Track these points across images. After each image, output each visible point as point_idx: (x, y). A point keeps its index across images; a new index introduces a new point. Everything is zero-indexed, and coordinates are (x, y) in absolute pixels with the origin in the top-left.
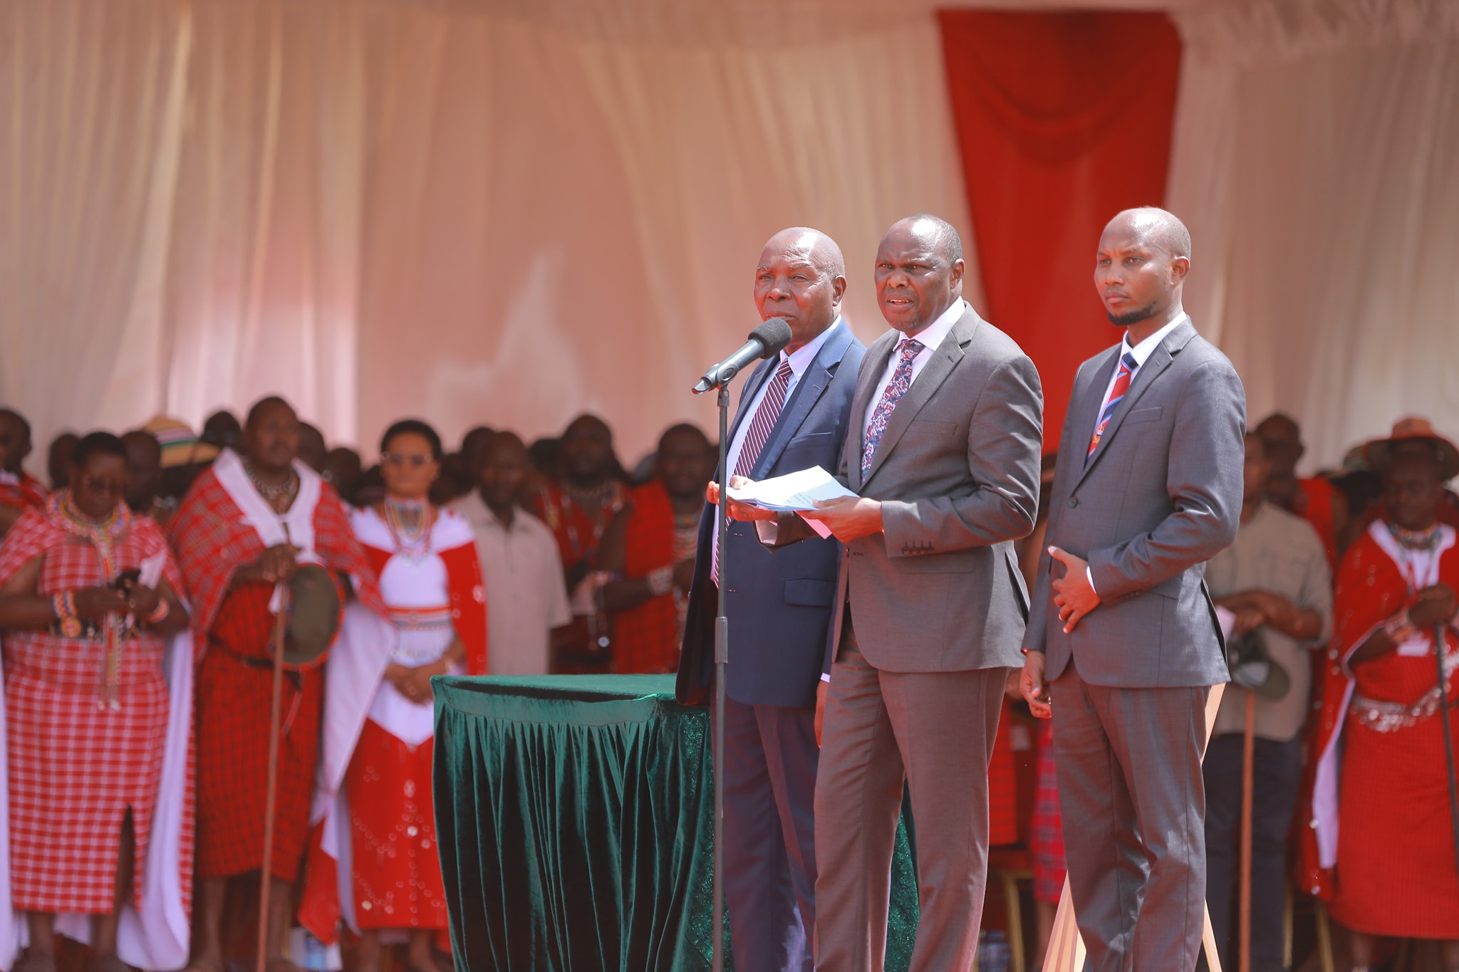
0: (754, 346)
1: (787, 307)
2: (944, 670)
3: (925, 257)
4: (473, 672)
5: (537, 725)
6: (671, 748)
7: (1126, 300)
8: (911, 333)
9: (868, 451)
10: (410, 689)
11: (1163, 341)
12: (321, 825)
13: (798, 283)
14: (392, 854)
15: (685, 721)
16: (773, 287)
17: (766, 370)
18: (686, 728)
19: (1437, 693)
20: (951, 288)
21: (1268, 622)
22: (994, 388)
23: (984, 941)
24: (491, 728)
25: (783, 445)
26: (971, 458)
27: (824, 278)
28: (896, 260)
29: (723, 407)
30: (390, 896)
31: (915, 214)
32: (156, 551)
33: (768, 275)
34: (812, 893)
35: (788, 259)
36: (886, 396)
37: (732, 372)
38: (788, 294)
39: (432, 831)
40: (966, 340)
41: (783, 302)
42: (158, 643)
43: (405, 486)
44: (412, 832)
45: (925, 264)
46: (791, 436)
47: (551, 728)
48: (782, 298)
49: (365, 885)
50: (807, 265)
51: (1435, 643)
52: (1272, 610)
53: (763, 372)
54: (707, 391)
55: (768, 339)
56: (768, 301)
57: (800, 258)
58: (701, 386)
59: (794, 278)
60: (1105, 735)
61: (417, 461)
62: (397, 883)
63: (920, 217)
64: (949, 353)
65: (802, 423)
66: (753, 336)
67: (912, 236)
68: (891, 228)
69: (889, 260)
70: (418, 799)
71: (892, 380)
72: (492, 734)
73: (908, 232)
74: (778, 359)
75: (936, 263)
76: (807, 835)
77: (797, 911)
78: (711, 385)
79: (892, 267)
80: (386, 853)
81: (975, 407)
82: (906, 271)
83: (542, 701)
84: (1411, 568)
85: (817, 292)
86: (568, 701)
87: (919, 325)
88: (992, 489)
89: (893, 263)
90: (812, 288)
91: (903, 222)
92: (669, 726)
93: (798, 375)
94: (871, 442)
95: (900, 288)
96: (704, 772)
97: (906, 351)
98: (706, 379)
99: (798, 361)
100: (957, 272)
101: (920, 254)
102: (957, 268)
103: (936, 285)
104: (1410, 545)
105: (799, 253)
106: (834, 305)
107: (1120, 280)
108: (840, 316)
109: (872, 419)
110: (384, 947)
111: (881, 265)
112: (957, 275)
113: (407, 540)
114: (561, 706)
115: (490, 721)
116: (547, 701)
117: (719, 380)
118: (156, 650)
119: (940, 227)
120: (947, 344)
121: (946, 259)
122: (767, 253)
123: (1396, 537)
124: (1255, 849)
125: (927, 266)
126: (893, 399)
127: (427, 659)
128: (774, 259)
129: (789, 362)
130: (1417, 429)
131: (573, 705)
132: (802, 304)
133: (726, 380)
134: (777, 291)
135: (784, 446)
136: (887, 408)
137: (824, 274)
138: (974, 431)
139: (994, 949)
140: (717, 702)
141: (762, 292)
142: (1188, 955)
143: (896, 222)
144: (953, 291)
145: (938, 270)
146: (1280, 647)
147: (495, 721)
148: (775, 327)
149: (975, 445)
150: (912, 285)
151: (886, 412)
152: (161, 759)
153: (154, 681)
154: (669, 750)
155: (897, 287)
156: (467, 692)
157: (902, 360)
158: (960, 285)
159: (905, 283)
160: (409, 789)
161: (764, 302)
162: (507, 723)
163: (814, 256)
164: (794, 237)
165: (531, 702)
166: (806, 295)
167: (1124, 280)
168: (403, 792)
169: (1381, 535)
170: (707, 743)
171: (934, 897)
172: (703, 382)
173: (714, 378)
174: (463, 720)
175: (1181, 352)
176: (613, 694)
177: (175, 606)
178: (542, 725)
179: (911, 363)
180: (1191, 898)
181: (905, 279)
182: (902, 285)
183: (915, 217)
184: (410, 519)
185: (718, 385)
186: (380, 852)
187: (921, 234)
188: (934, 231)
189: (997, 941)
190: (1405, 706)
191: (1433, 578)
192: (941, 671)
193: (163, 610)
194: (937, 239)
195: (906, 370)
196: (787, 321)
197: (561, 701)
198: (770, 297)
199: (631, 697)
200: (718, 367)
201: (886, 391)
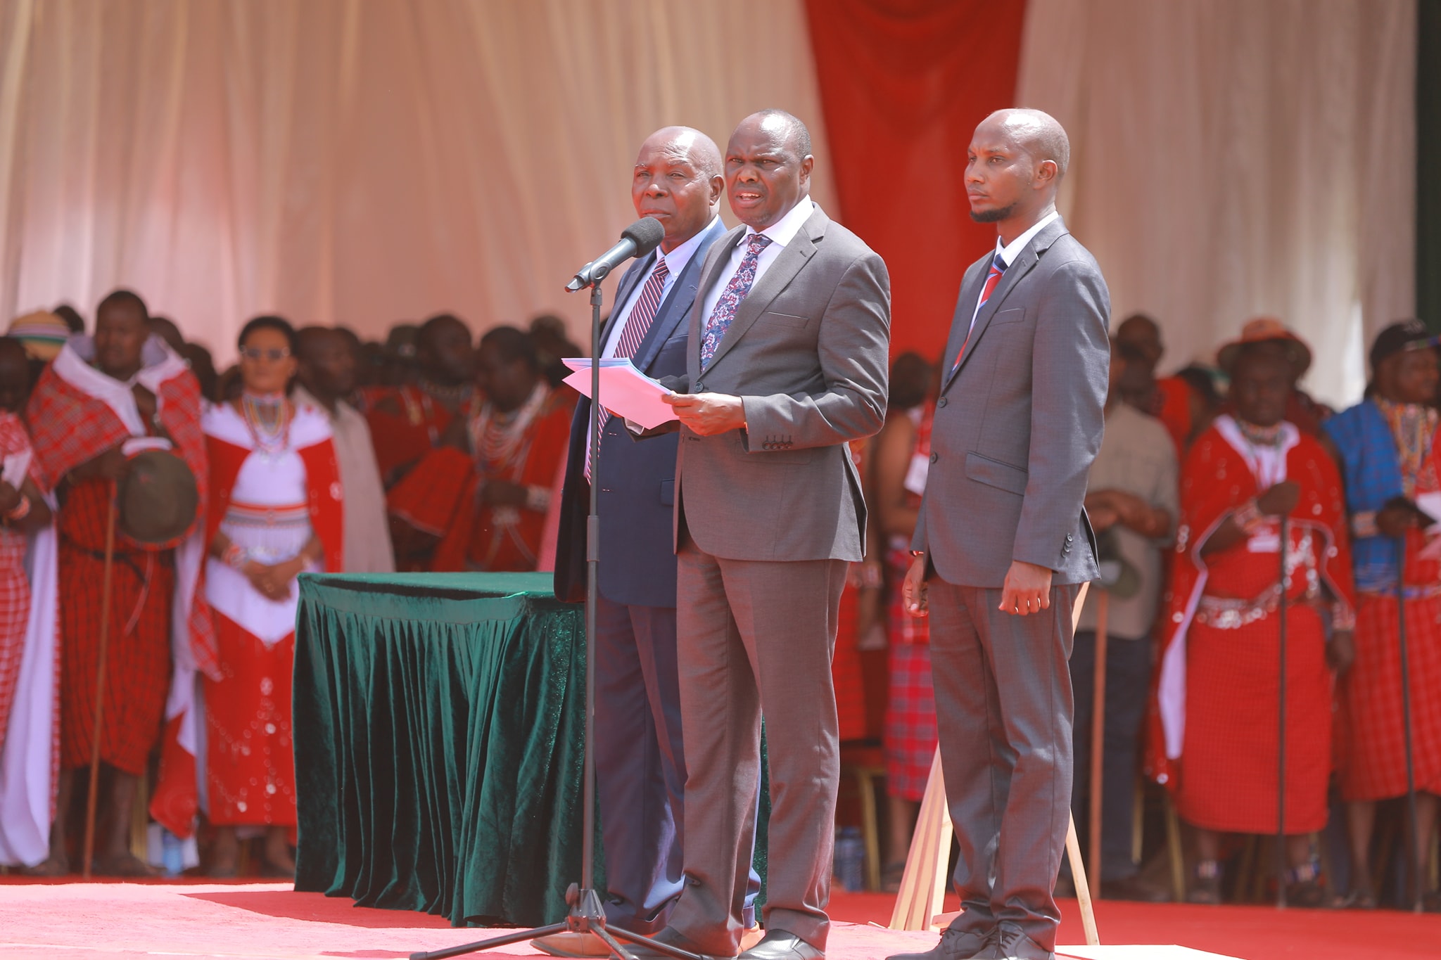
0: (627, 244)
1: (665, 204)
2: (776, 560)
3: (775, 151)
4: (331, 570)
5: (407, 622)
6: (536, 645)
7: (985, 198)
8: (760, 227)
9: (709, 341)
10: (267, 586)
11: (1032, 241)
12: (179, 719)
13: (675, 180)
14: (246, 751)
15: (553, 619)
16: (650, 184)
17: (642, 268)
18: (554, 626)
19: (1277, 590)
20: (801, 184)
21: (1121, 521)
22: (849, 284)
23: (839, 837)
24: (361, 625)
25: (659, 345)
26: (822, 353)
27: (702, 177)
28: (746, 155)
29: (596, 305)
30: (244, 793)
31: (766, 109)
32: (20, 449)
33: (645, 172)
34: (682, 792)
35: (666, 156)
36: (730, 288)
37: (605, 271)
38: (666, 192)
39: (289, 729)
40: (819, 236)
41: (661, 200)
42: (20, 539)
43: (264, 382)
44: (270, 729)
45: (774, 159)
46: (667, 337)
47: (420, 626)
48: (659, 195)
49: (217, 782)
50: (685, 162)
51: (1283, 540)
52: (1125, 509)
53: (640, 270)
54: (580, 290)
55: (641, 237)
56: (645, 198)
57: (678, 155)
58: (574, 284)
59: (672, 175)
60: (976, 633)
61: (275, 355)
62: (251, 780)
63: (769, 112)
64: (801, 248)
65: (678, 324)
66: (626, 235)
67: (763, 131)
68: (741, 123)
69: (739, 154)
70: (278, 695)
71: (737, 272)
72: (362, 631)
73: (758, 127)
74: (654, 258)
75: (786, 158)
76: (676, 733)
77: (668, 808)
78: (584, 283)
79: (741, 161)
80: (240, 751)
81: (828, 303)
82: (756, 166)
83: (410, 598)
84: (1259, 463)
85: (694, 191)
86: (436, 598)
87: (768, 220)
88: (848, 386)
89: (744, 158)
90: (689, 185)
91: (754, 117)
92: (536, 624)
93: (675, 274)
94: (712, 332)
95: (749, 183)
96: (573, 671)
97: (753, 244)
98: (579, 278)
99: (676, 260)
100: (807, 167)
101: (770, 149)
102: (807, 164)
103: (786, 181)
104: (1258, 441)
105: (678, 151)
106: (711, 204)
107: (981, 179)
108: (717, 217)
109: (714, 310)
110: (240, 842)
111: (731, 160)
112: (806, 171)
113: (265, 436)
114: (429, 603)
115: (360, 617)
116: (415, 599)
117: (592, 279)
118: (18, 547)
119: (789, 123)
120: (799, 238)
121: (796, 154)
122: (645, 150)
123: (1244, 434)
124: (1107, 746)
125: (777, 161)
126: (737, 291)
127: (282, 557)
128: (652, 157)
129: (666, 261)
130: (1269, 331)
131: (441, 603)
132: (679, 202)
133: (600, 278)
134: (656, 187)
135: (661, 346)
136: (729, 300)
137: (702, 172)
138: (825, 327)
139: (849, 845)
140: (589, 600)
141: (640, 189)
142: (1053, 851)
143: (746, 117)
144: (802, 186)
145: (788, 165)
146: (1132, 546)
147: (365, 618)
148: (648, 225)
149: (825, 339)
150: (762, 179)
151: (729, 303)
152: (20, 656)
153: (15, 578)
154: (533, 648)
155: (748, 181)
156: (335, 590)
157: (749, 253)
158: (808, 182)
159: (755, 177)
160: (266, 686)
161: (643, 201)
162: (377, 619)
163: (692, 154)
164: (672, 136)
165: (399, 600)
166: (683, 193)
167: (984, 179)
168: (259, 689)
169: (1229, 429)
170: (577, 643)
171: (784, 792)
172: (576, 280)
173: (587, 277)
174: (334, 617)
175: (1047, 252)
176: (482, 592)
177: (38, 504)
178: (411, 622)
179: (756, 258)
180: (1056, 794)
181: (755, 173)
182: (752, 180)
183: (764, 112)
184: (268, 415)
185: (591, 283)
186: (235, 749)
187: (772, 129)
188: (784, 125)
189: (852, 837)
190: (1245, 601)
191: (1281, 475)
192: (772, 560)
193: (24, 507)
194: (787, 134)
195: (751, 262)
196: (659, 220)
197: (429, 598)
198: (648, 194)
199: (500, 595)
200: (591, 265)
201: (730, 283)
